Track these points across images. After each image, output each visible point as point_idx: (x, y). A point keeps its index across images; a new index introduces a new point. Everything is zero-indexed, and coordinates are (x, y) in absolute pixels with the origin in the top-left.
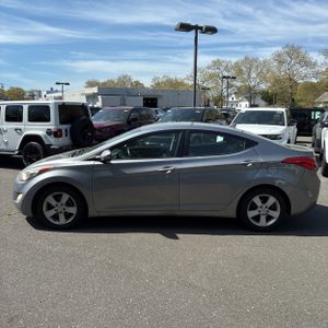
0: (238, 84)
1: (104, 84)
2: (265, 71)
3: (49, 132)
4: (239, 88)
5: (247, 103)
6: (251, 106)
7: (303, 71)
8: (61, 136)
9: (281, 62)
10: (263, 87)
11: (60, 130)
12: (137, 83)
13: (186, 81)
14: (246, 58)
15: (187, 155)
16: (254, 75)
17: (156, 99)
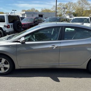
0: (66, 10)
1: (27, 11)
2: (75, 6)
3: (5, 26)
4: (67, 12)
5: (69, 16)
6: (70, 17)
7: (86, 6)
8: (9, 27)
9: (80, 4)
10: (74, 11)
11: (9, 25)
12: (37, 10)
13: (51, 10)
14: (69, 3)
15: (64, 39)
16: (71, 8)
17: (42, 15)
